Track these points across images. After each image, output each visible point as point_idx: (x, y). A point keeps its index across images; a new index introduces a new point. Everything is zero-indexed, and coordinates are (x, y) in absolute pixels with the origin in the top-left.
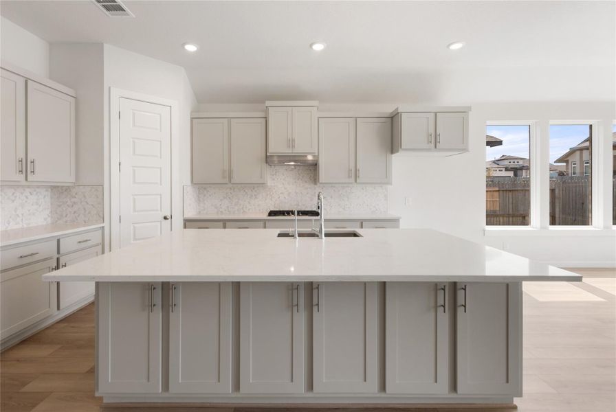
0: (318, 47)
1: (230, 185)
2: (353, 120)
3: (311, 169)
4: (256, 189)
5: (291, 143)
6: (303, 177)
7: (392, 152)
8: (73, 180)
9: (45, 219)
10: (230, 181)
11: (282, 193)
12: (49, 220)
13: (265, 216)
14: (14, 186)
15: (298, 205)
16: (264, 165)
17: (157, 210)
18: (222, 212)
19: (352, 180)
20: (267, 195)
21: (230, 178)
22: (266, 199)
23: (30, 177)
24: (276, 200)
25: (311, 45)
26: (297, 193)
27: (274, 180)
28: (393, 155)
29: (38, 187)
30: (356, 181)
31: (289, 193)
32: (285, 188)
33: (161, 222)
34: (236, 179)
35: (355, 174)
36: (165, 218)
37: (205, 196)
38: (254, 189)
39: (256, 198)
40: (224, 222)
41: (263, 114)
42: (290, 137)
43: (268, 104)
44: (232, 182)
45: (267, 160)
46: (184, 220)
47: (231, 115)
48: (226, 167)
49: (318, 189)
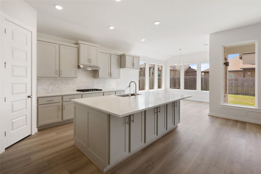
0: (111, 28)
1: (59, 78)
2: (110, 55)
3: (95, 73)
4: (68, 80)
5: (90, 61)
6: (89, 75)
7: (121, 68)
11: (80, 82)
16: (77, 69)
17: (24, 93)
18: (49, 92)
20: (74, 83)
21: (60, 74)
22: (73, 85)
24: (78, 85)
25: (109, 27)
26: (86, 82)
28: (121, 69)
30: (111, 77)
31: (83, 82)
32: (82, 80)
33: (26, 100)
35: (110, 75)
36: (29, 97)
38: (67, 80)
39: (68, 84)
40: (62, 96)
41: (76, 46)
42: (89, 58)
43: (80, 42)
44: (61, 76)
45: (79, 67)
46: (37, 97)
47: (60, 43)
48: (58, 69)
49: (95, 80)
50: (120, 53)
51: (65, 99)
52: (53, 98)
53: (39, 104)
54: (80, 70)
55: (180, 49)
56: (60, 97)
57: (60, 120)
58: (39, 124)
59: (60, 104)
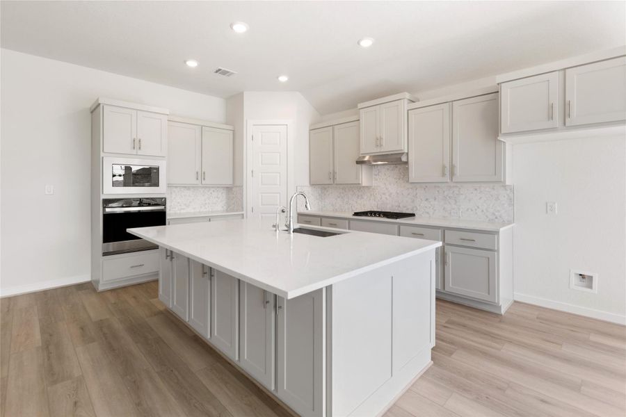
5: (379, 142)
8: (231, 183)
9: (223, 207)
10: (334, 182)
12: (225, 207)
13: (350, 215)
14: (194, 187)
15: (399, 206)
17: (277, 205)
18: (336, 210)
19: (447, 179)
21: (334, 178)
23: (203, 182)
24: (379, 201)
26: (398, 194)
27: (377, 180)
29: (218, 187)
30: (452, 180)
31: (391, 194)
32: (387, 189)
34: (338, 180)
36: (283, 211)
37: (325, 195)
42: (378, 136)
43: (359, 106)
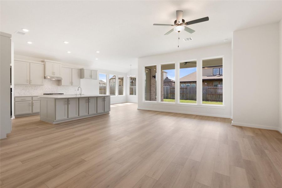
1: (29, 85)
2: (71, 69)
3: (59, 82)
4: (36, 87)
5: (54, 73)
6: (54, 83)
7: (81, 78)
16: (43, 79)
20: (41, 89)
21: (30, 82)
26: (52, 88)
30: (72, 85)
35: (72, 83)
39: (37, 90)
40: (32, 97)
41: (43, 63)
42: (53, 71)
43: (45, 60)
44: (31, 84)
45: (45, 78)
46: (14, 97)
47: (30, 61)
48: (28, 79)
49: (59, 87)
50: (81, 67)
51: (34, 99)
52: (25, 98)
53: (16, 101)
54: (46, 80)
55: (131, 65)
56: (31, 98)
57: (30, 112)
58: (16, 114)
59: (31, 102)
